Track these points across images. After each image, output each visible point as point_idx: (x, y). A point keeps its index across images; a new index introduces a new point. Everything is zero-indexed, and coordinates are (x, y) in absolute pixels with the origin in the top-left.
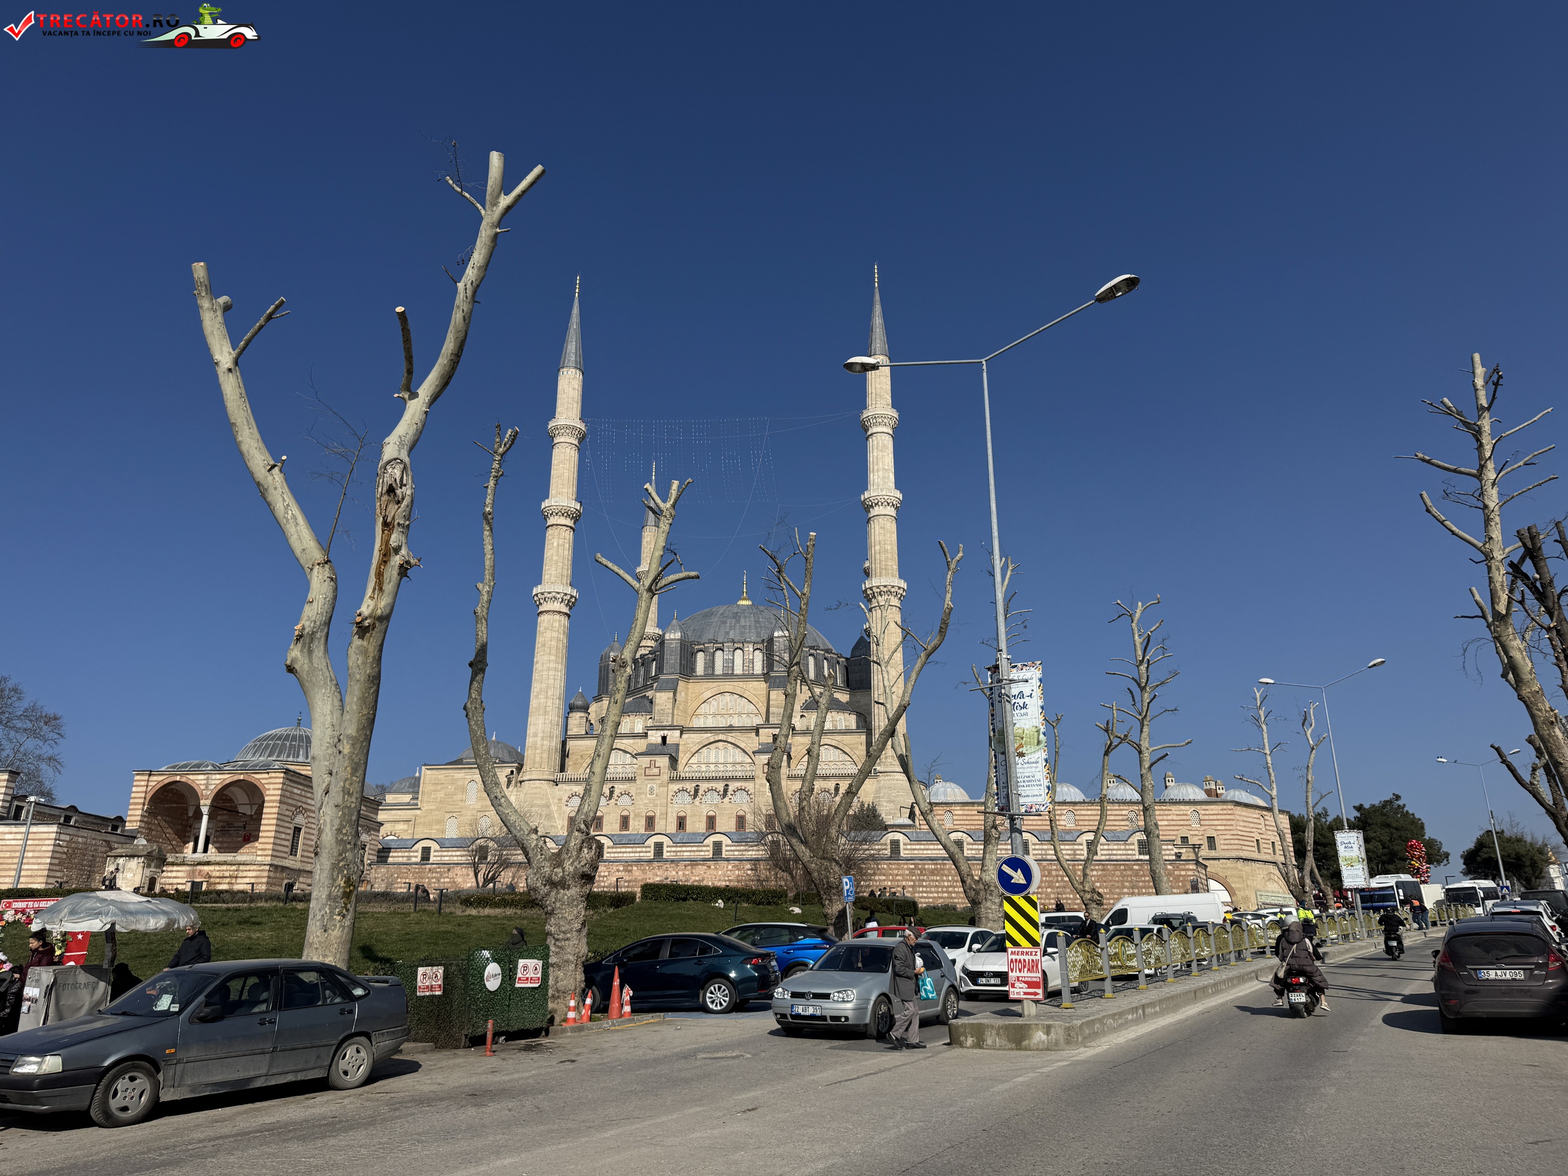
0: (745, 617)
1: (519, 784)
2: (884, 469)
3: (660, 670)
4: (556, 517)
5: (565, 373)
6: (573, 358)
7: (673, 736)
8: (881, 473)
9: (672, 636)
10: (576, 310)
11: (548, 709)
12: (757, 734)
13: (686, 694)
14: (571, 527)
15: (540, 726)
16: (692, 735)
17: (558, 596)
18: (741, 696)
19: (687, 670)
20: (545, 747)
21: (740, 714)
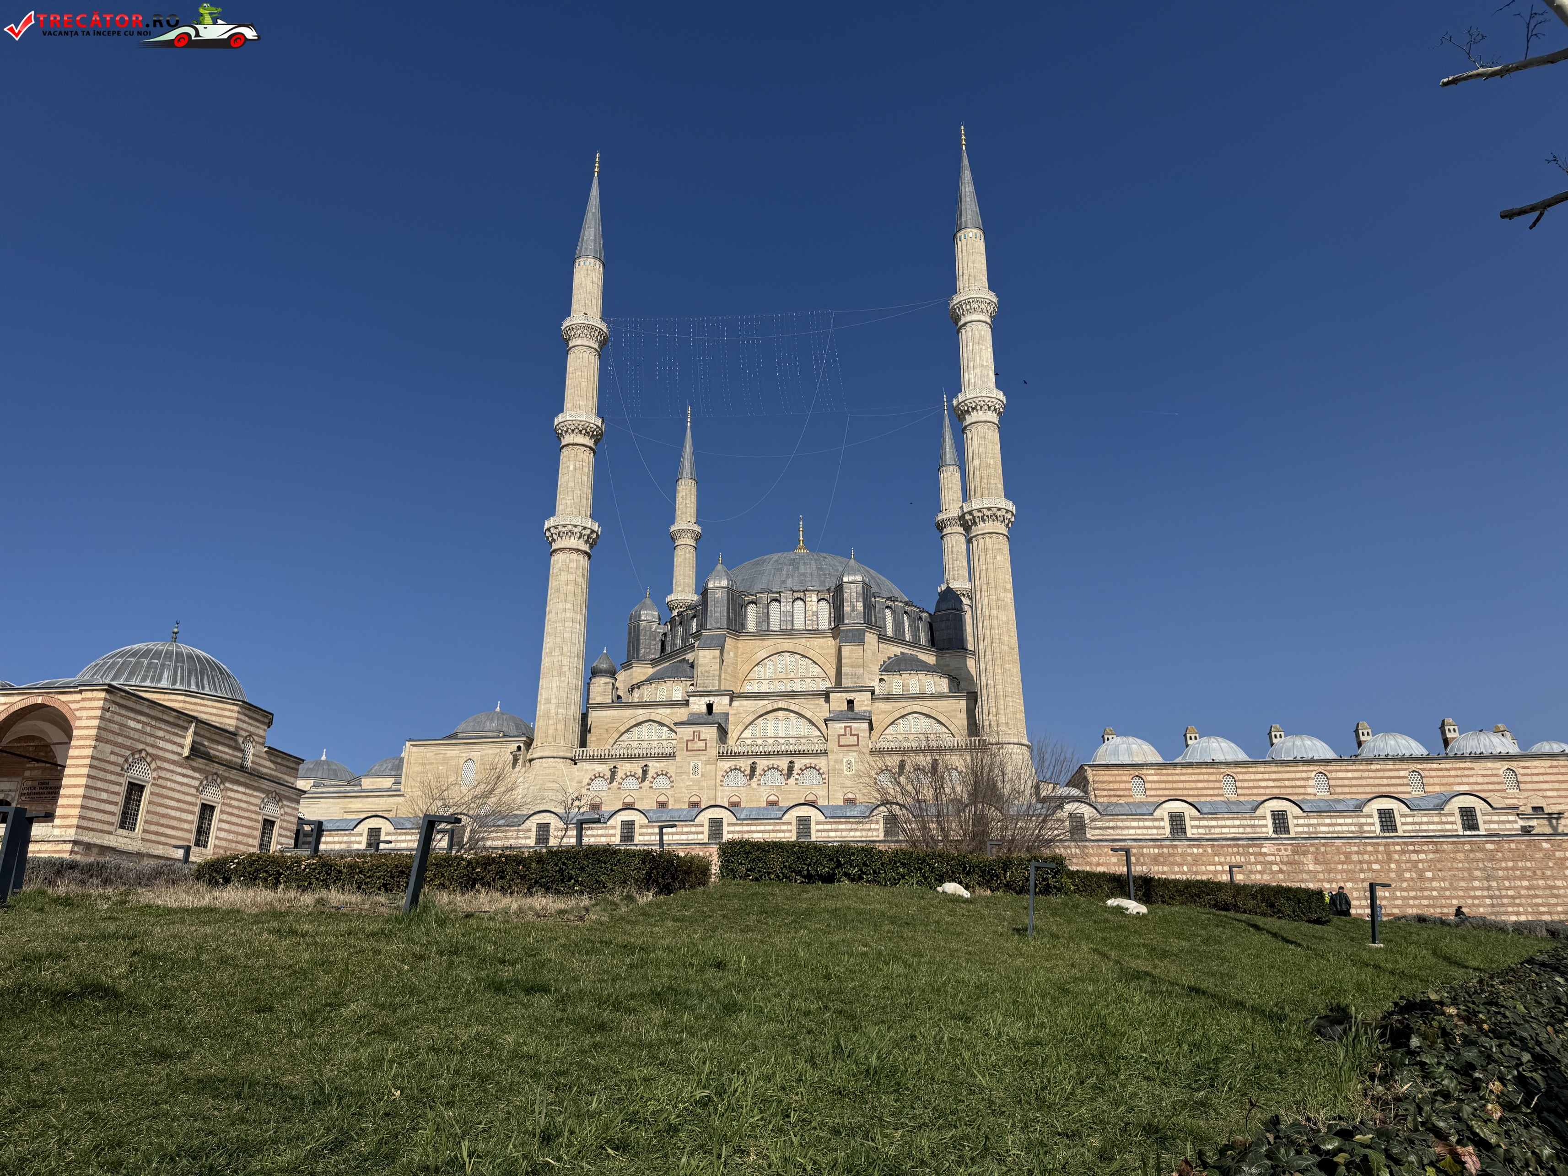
0: (805, 564)
1: (528, 764)
2: (982, 366)
3: (702, 625)
4: (572, 435)
5: (582, 264)
6: (591, 246)
7: (721, 704)
8: (978, 371)
9: (717, 585)
10: (595, 191)
11: (564, 669)
12: (827, 700)
13: (736, 656)
14: (591, 448)
15: (554, 690)
16: (745, 703)
17: (576, 530)
18: (803, 656)
19: (736, 626)
20: (560, 717)
21: (803, 678)
